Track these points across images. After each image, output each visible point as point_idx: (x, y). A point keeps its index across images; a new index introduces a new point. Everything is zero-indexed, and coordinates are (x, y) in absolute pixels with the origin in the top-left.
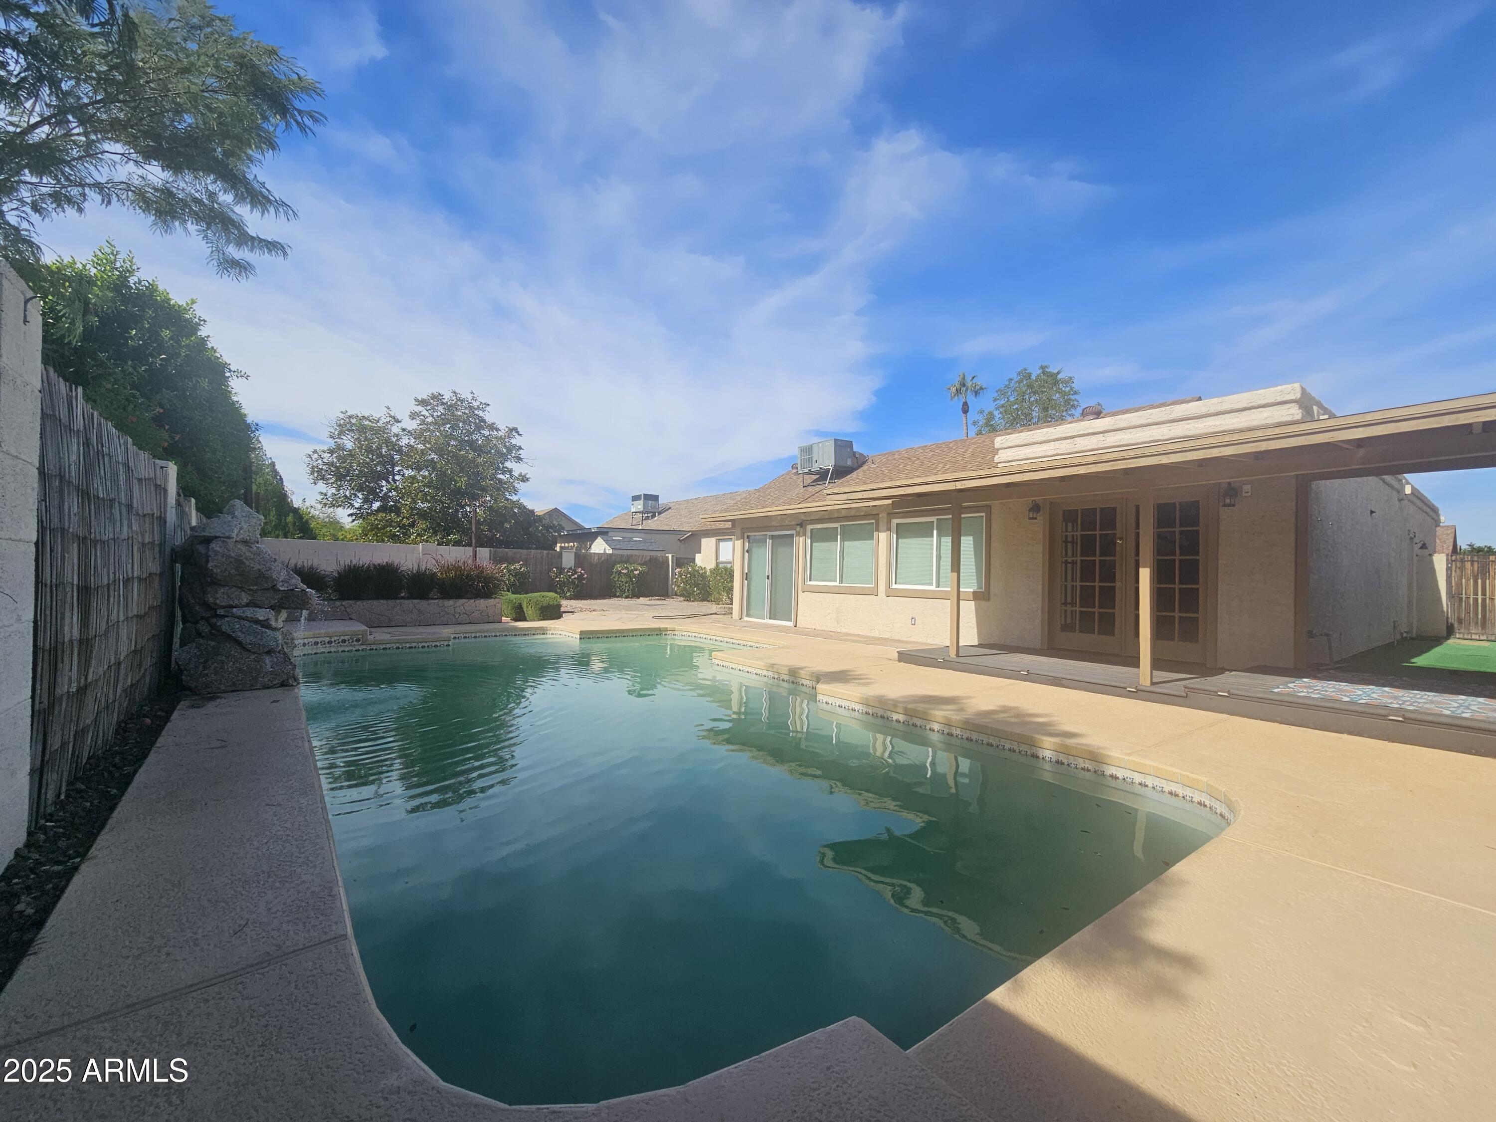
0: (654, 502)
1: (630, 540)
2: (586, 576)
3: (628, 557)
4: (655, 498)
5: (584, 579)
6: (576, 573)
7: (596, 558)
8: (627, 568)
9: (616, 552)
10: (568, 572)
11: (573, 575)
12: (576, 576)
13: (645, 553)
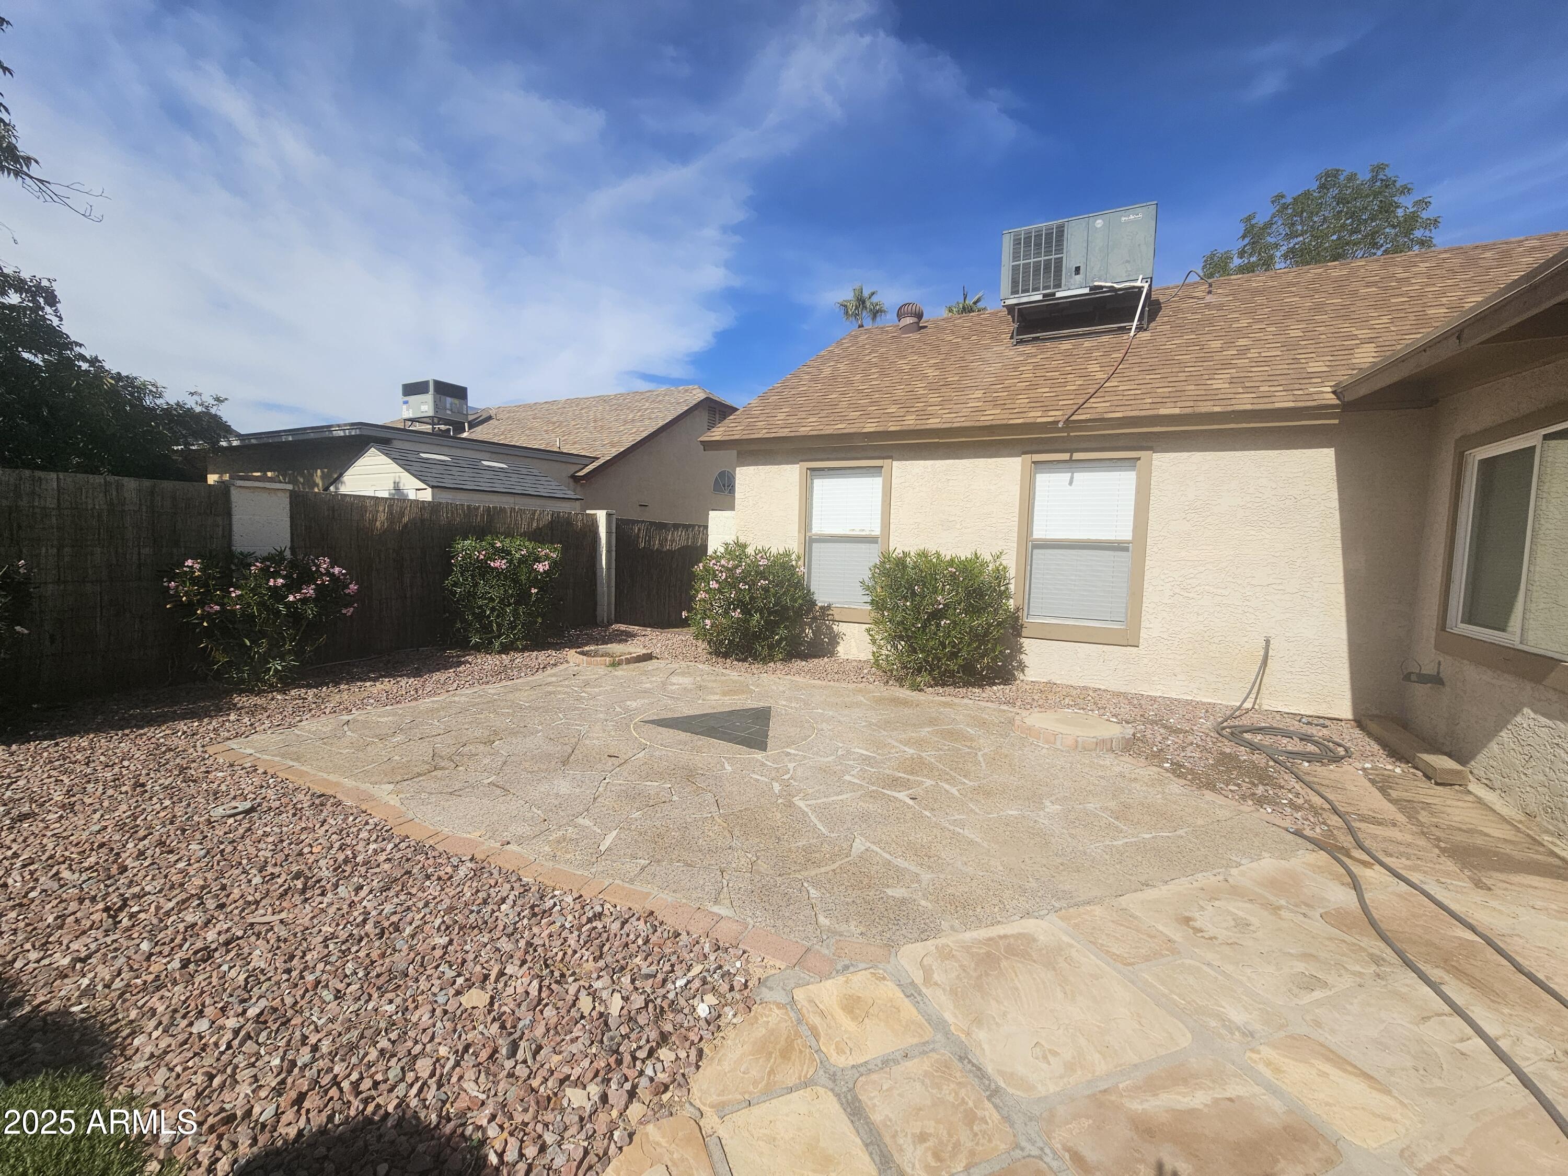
0: (456, 401)
1: (475, 466)
2: (353, 587)
3: (492, 514)
4: (460, 393)
5: (348, 601)
6: (307, 577)
7: (382, 517)
8: (504, 553)
9: (446, 497)
10: (266, 573)
11: (293, 585)
12: (310, 591)
13: (532, 504)
